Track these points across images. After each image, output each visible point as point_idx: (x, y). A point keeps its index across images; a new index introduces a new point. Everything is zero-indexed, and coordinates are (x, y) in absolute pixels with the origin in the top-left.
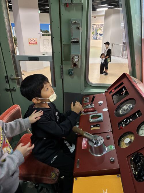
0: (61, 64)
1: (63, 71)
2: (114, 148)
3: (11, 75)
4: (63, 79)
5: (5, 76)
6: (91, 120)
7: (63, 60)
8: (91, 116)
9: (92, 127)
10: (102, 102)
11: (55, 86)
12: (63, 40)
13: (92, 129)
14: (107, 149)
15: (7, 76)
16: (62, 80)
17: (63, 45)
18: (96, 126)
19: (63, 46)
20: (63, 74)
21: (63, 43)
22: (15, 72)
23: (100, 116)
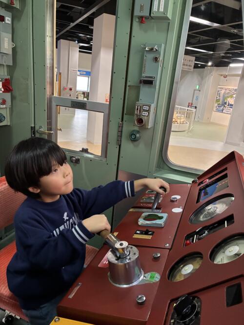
0: (120, 120)
1: (121, 132)
2: (158, 280)
3: (40, 127)
4: (120, 146)
5: (32, 127)
6: (141, 222)
7: (125, 112)
8: (144, 215)
9: (138, 234)
10: (178, 197)
11: (106, 157)
12: (129, 79)
13: (136, 236)
14: (142, 277)
15: (35, 127)
16: (118, 147)
17: (129, 86)
18: (146, 233)
19: (128, 88)
20: (121, 136)
21: (128, 84)
22: (48, 122)
23: (161, 218)
